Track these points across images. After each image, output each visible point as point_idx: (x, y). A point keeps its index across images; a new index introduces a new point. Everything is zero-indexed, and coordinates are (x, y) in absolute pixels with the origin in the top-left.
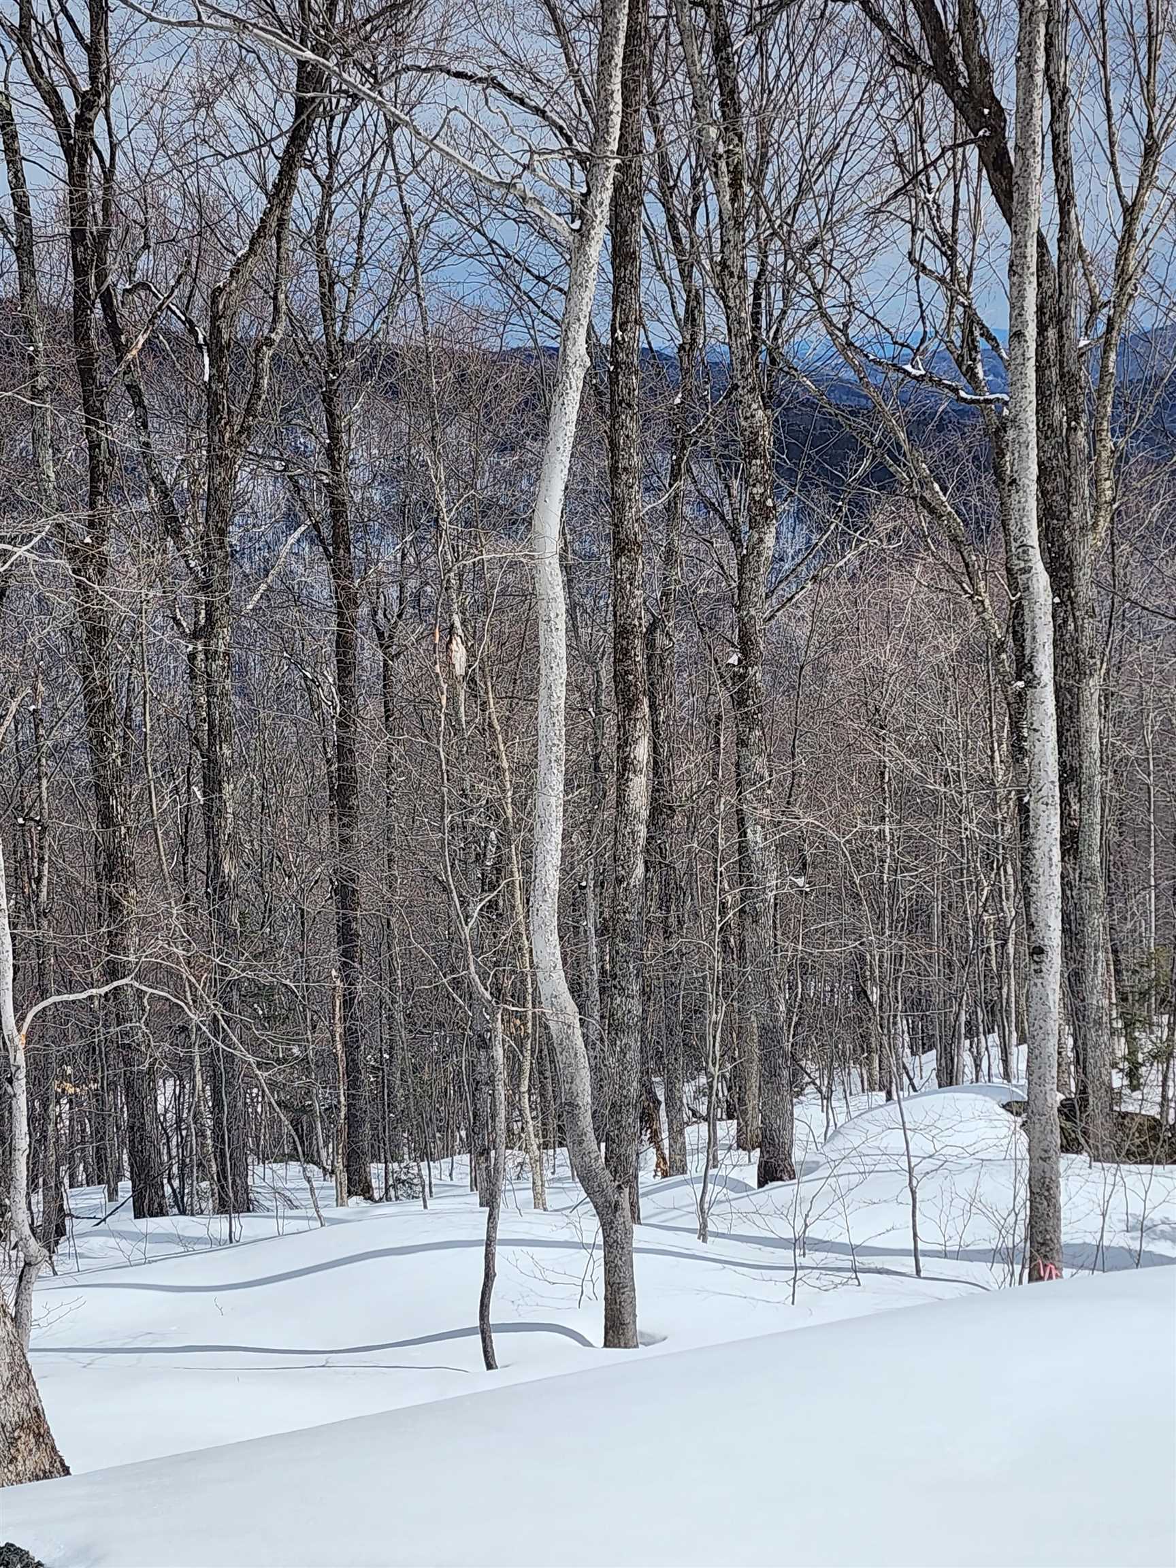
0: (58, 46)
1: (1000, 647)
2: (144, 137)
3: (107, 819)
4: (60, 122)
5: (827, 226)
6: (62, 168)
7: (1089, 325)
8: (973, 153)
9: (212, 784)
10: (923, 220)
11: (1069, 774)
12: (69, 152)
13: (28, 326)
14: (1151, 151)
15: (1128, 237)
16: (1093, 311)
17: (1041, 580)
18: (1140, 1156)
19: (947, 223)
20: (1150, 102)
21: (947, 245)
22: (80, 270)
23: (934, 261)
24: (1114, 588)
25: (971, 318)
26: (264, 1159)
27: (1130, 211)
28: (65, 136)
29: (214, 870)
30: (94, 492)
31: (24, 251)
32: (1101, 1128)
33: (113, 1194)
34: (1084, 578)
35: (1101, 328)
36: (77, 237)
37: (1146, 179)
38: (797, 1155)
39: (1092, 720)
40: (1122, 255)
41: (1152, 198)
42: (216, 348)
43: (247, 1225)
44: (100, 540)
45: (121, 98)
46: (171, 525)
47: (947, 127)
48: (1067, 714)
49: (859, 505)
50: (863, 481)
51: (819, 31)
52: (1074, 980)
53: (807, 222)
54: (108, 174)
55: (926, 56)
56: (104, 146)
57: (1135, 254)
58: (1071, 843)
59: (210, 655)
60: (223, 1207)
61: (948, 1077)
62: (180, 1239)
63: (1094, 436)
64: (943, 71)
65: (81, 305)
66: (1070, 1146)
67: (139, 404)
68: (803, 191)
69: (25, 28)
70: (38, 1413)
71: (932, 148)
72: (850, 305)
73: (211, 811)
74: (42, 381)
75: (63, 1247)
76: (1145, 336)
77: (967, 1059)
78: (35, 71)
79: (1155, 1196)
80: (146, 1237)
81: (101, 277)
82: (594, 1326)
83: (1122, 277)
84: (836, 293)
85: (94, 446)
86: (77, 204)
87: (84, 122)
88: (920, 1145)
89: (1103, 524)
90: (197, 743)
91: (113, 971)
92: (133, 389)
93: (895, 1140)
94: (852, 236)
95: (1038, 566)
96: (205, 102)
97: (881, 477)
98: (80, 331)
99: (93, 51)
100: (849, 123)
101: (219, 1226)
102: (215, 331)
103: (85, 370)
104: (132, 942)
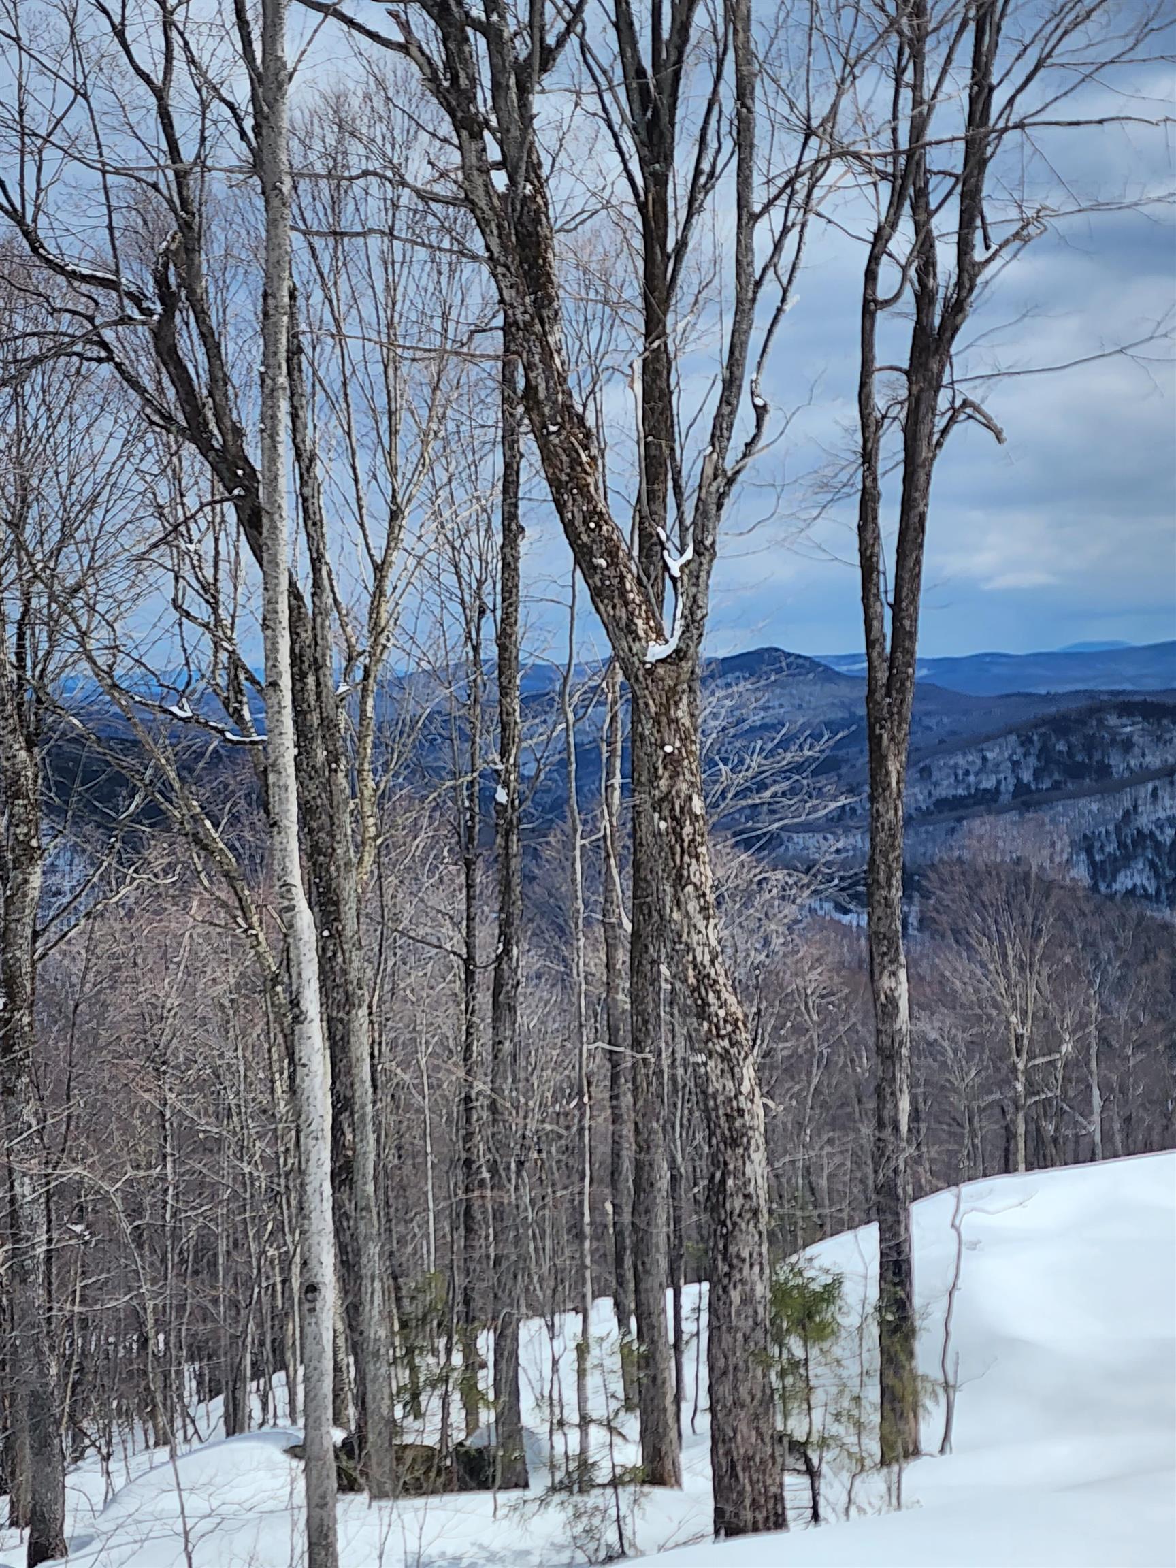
1: (275, 980)
5: (91, 570)
7: (347, 671)
8: (229, 509)
10: (187, 571)
11: (342, 1104)
14: (395, 516)
15: (379, 593)
16: (350, 659)
17: (305, 919)
18: (415, 1488)
19: (209, 573)
20: (393, 471)
21: (210, 593)
23: (200, 610)
24: (385, 918)
25: (236, 663)
27: (380, 569)
32: (380, 1465)
34: (349, 911)
35: (359, 675)
37: (393, 539)
38: (70, 1528)
39: (361, 1047)
40: (375, 609)
41: (395, 556)
47: (205, 485)
48: (338, 1043)
49: (134, 843)
50: (135, 818)
51: (76, 388)
52: (352, 1312)
53: (70, 567)
55: (180, 418)
57: (386, 608)
58: (343, 1174)
61: (235, 1424)
63: (355, 776)
64: (197, 433)
66: (348, 1485)
68: (66, 537)
71: (192, 502)
72: (115, 648)
76: (399, 682)
77: (254, 1403)
79: (429, 1532)
83: (376, 629)
84: (100, 635)
88: (196, 1504)
89: (368, 859)
93: (171, 1502)
94: (117, 581)
95: (301, 902)
97: (153, 814)
100: (109, 474)
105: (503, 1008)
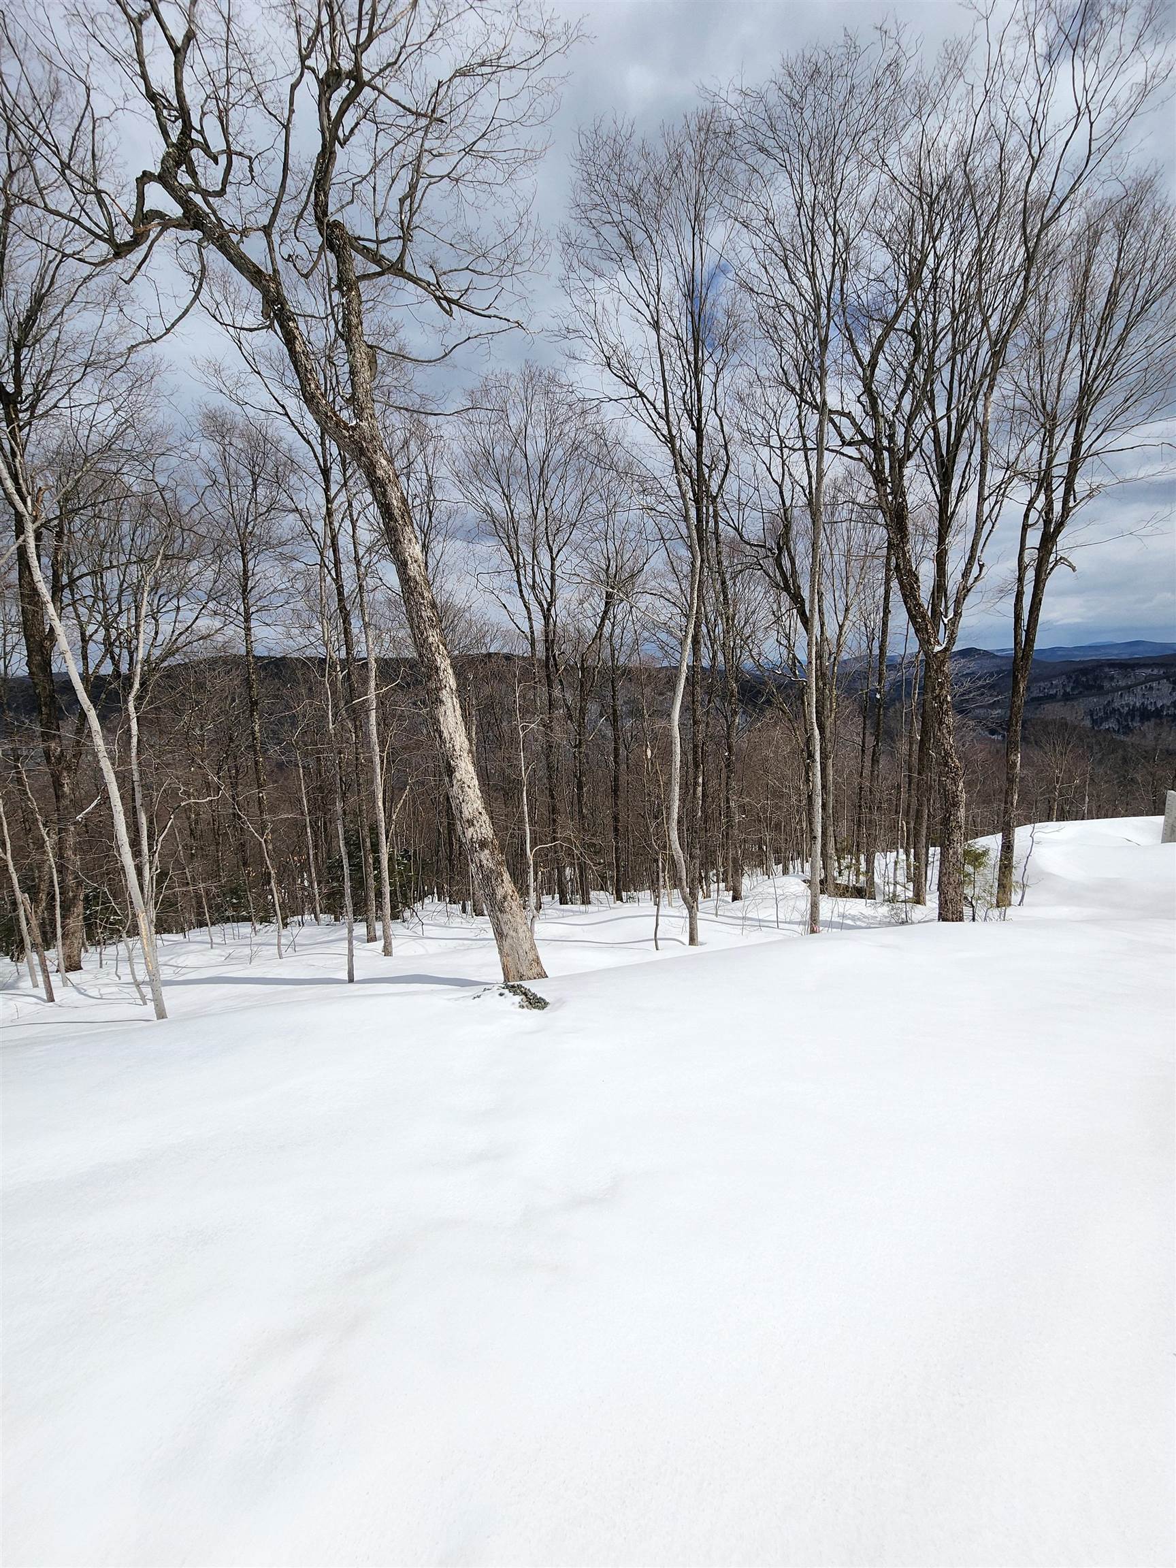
0: (542, 590)
1: (803, 750)
2: (564, 613)
3: (552, 797)
4: (542, 610)
5: (753, 632)
6: (543, 622)
7: (829, 659)
8: (795, 611)
9: (580, 788)
10: (781, 630)
11: (824, 787)
12: (545, 617)
13: (533, 665)
14: (847, 610)
15: (840, 634)
16: (830, 655)
17: (817, 732)
18: (842, 895)
19: (787, 631)
20: (847, 596)
21: (788, 637)
22: (547, 649)
23: (784, 642)
24: (836, 734)
25: (795, 657)
26: (594, 889)
27: (841, 627)
28: (544, 613)
29: (581, 812)
30: (550, 709)
31: (533, 644)
32: (831, 888)
33: (553, 898)
34: (828, 731)
35: (832, 660)
36: (546, 641)
37: (845, 618)
38: (743, 894)
39: (830, 771)
40: (839, 639)
41: (847, 623)
42: (583, 669)
43: (590, 908)
44: (551, 722)
45: (559, 603)
46: (570, 717)
47: (787, 603)
48: (823, 770)
49: (762, 710)
50: (763, 703)
51: (751, 578)
52: (824, 845)
53: (747, 631)
54: (555, 623)
55: (782, 584)
56: (554, 616)
57: (842, 639)
58: (824, 806)
59: (580, 753)
60: (583, 903)
61: (785, 871)
62: (572, 911)
63: (830, 691)
64: (786, 588)
65: (547, 658)
66: (822, 892)
67: (562, 684)
68: (746, 623)
69: (534, 585)
70: (538, 958)
71: (783, 610)
72: (760, 654)
73: (580, 796)
74: (537, 679)
75: (541, 912)
76: (845, 661)
77: (791, 867)
78: (536, 597)
79: (847, 907)
80: (563, 910)
81: (553, 651)
82: (686, 940)
83: (839, 645)
84: (756, 651)
85: (550, 695)
86: (547, 633)
87: (549, 610)
88: (779, 891)
89: (833, 715)
90: (576, 776)
91: (555, 839)
92: (560, 681)
93: (772, 890)
94: (760, 635)
95: (816, 728)
96: (581, 602)
97: (768, 702)
98: (547, 667)
99: (551, 591)
100: (759, 603)
101: (583, 908)
102: (583, 665)
103: (548, 676)
104: (559, 831)
105: (875, 761)
